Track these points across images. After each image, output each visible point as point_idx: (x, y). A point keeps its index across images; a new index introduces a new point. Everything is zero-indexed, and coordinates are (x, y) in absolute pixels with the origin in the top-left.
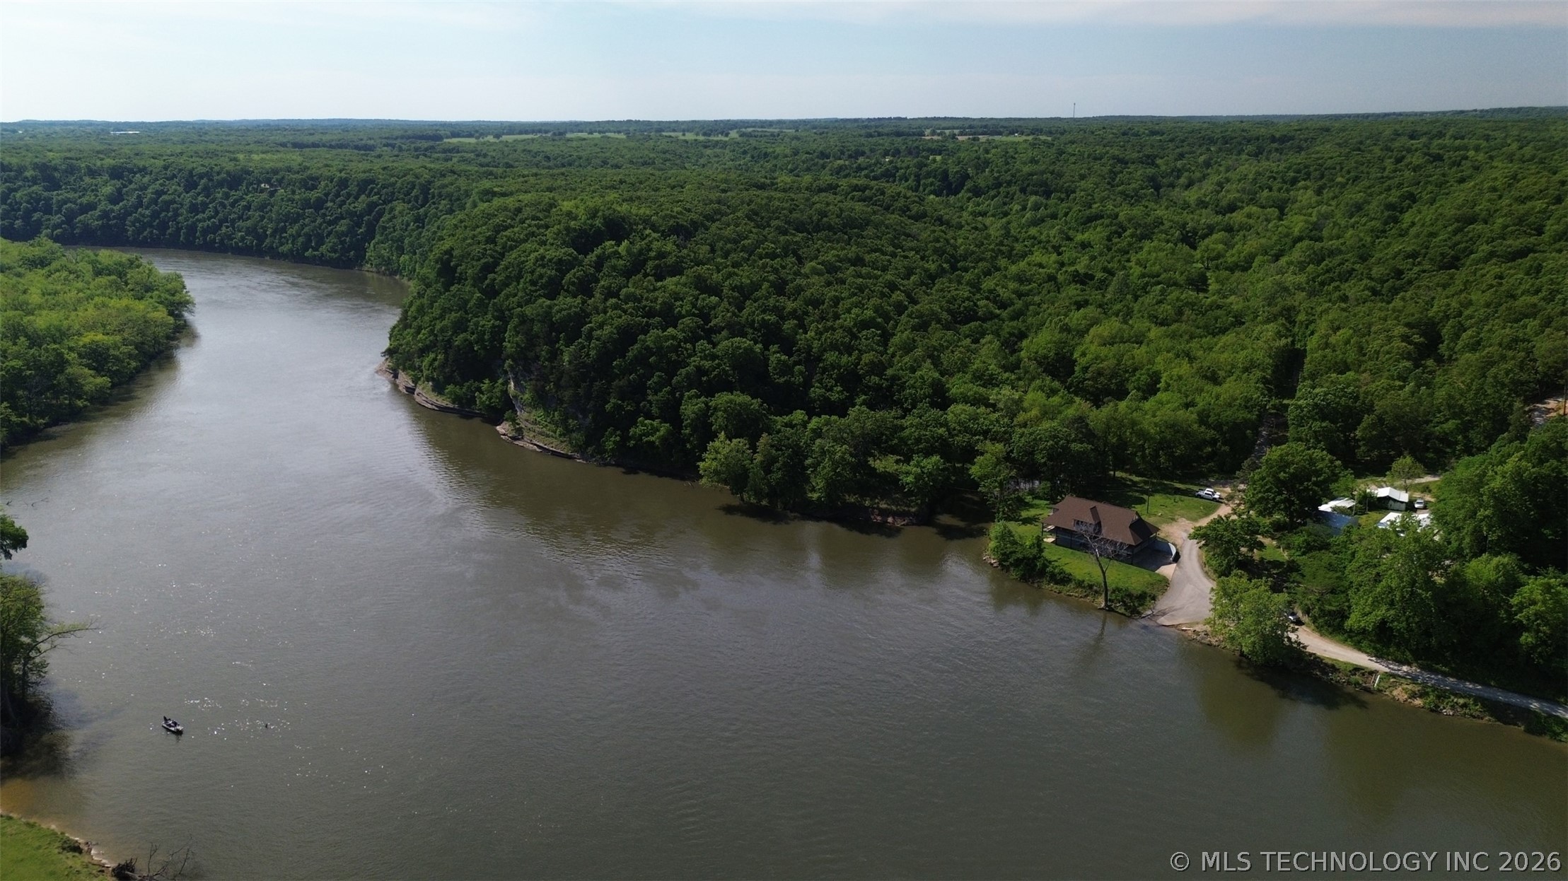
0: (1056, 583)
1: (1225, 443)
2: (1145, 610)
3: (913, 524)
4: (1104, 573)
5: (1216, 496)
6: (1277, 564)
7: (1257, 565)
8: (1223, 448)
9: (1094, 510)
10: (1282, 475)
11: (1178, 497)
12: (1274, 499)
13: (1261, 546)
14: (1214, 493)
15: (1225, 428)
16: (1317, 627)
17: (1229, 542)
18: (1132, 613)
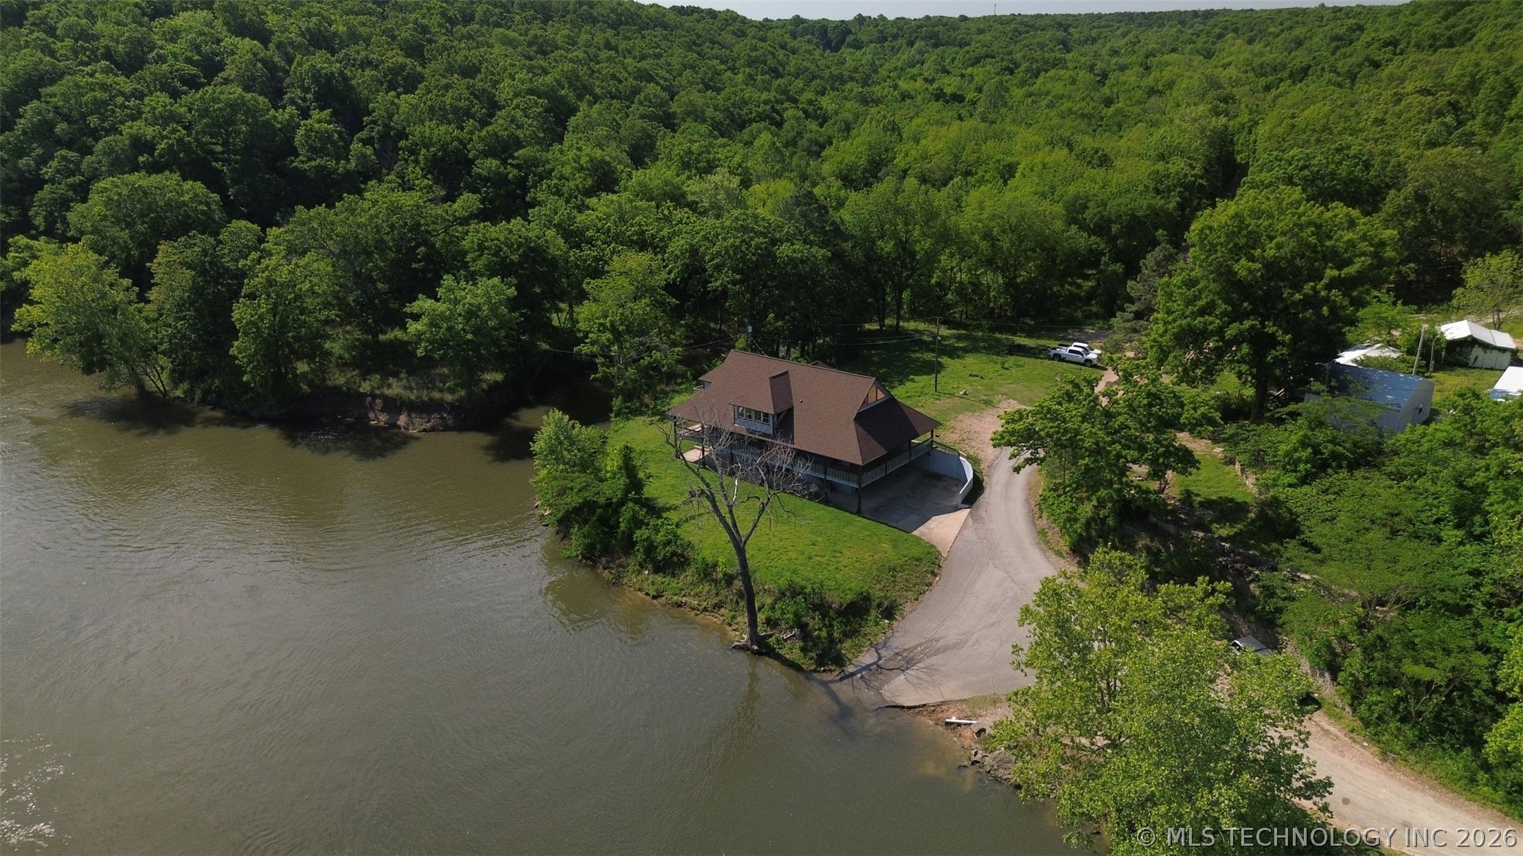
0: (657, 570)
1: (1115, 260)
2: (859, 649)
3: (447, 429)
4: (741, 551)
5: (1092, 355)
6: (1229, 510)
7: (1174, 512)
8: (1112, 268)
9: (780, 383)
10: (1242, 267)
11: (1011, 360)
12: (1220, 332)
13: (1186, 460)
14: (1086, 351)
15: (1115, 228)
16: (1367, 724)
17: (1098, 451)
18: (821, 661)
